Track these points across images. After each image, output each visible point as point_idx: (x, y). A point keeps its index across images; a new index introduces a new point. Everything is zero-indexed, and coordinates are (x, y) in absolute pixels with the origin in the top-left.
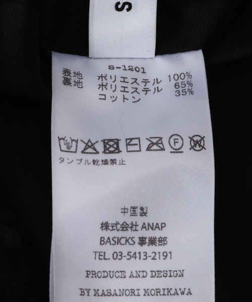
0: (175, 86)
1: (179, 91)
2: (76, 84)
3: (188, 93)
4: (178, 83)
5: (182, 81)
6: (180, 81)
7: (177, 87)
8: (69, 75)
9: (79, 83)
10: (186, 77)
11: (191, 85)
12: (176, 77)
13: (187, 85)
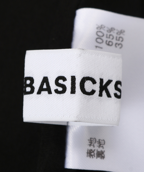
0: (109, 45)
1: (116, 44)
2: (101, 145)
3: (121, 35)
4: (107, 41)
5: (105, 36)
6: (104, 38)
7: (110, 43)
8: (93, 152)
9: (100, 142)
10: (102, 30)
11: (112, 30)
12: (99, 40)
13: (112, 33)
